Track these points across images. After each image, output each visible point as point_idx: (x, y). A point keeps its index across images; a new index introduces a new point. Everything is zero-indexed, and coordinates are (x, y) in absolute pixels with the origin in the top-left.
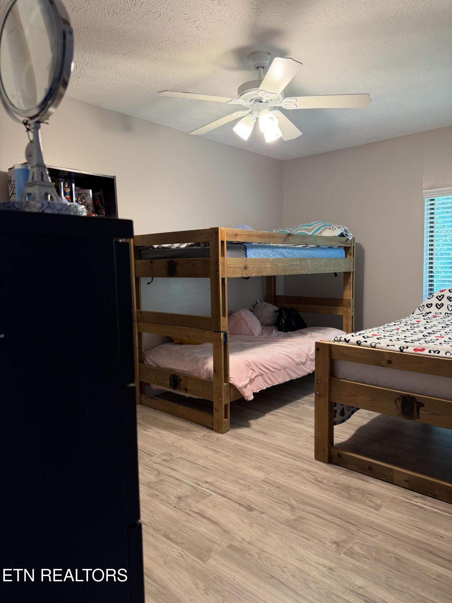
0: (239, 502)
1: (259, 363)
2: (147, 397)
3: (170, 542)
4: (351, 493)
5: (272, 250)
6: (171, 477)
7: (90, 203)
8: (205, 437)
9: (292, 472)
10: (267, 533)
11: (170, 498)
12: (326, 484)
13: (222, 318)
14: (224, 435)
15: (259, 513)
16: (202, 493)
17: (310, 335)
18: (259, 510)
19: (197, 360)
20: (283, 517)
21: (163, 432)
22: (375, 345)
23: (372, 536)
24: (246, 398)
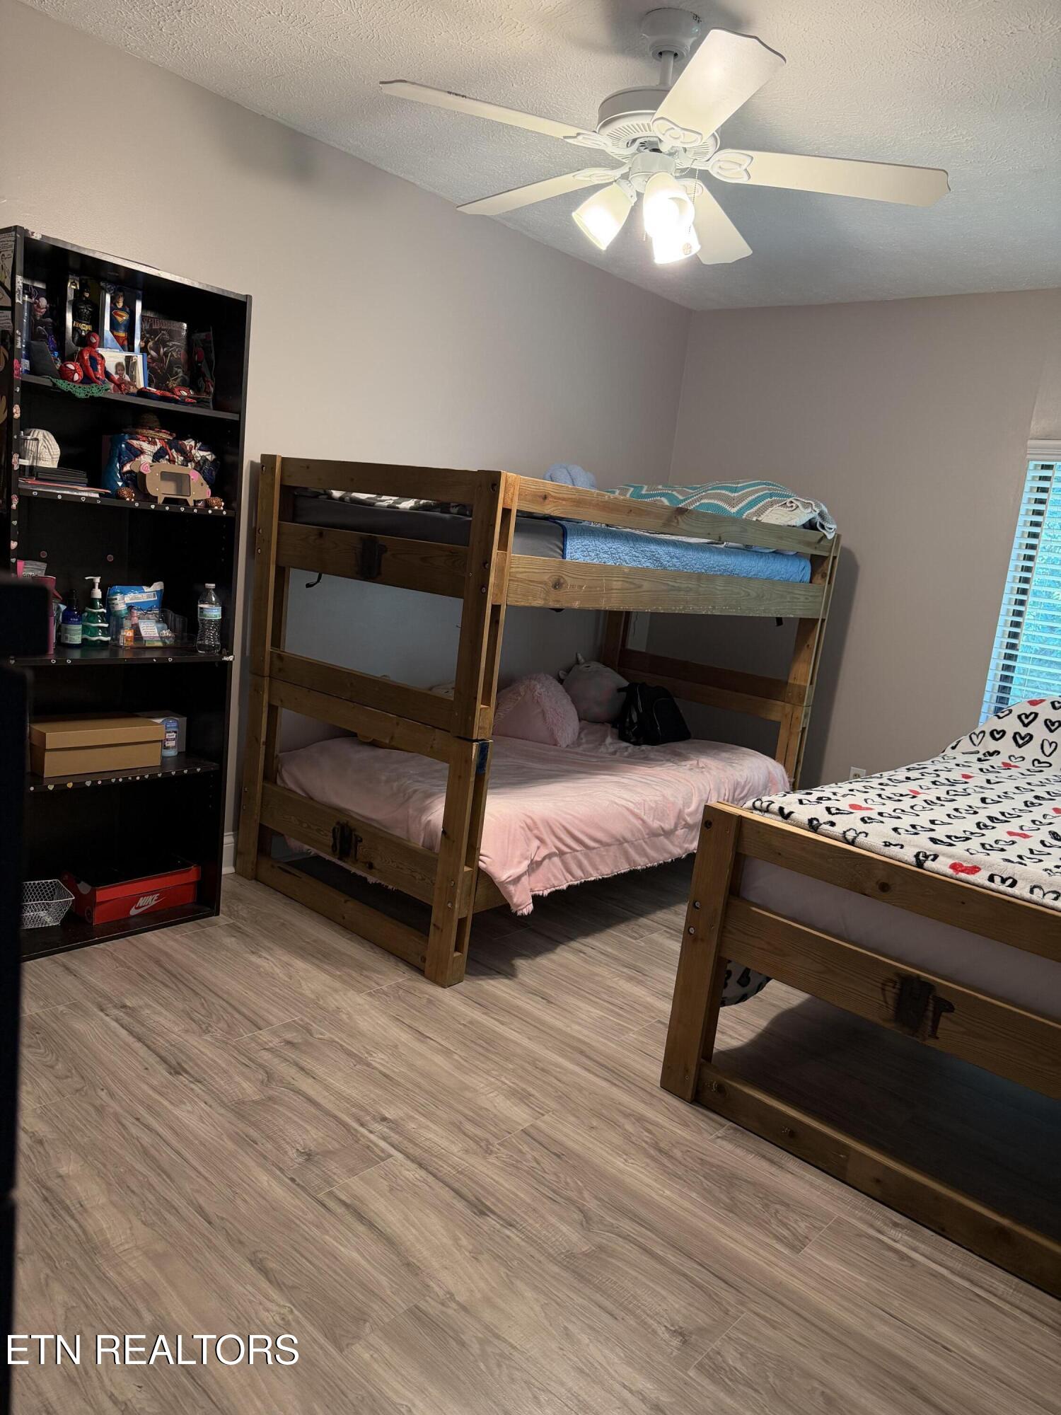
0: (456, 1185)
1: (558, 825)
2: (273, 866)
3: (264, 1284)
4: (737, 1193)
5: (632, 545)
6: (298, 1092)
7: (179, 359)
8: (401, 992)
9: (600, 1116)
10: (512, 1283)
11: (286, 1152)
12: (680, 1163)
13: (480, 706)
14: (447, 991)
15: (501, 1225)
16: (368, 1147)
17: (695, 762)
18: (503, 1215)
19: (406, 796)
20: (560, 1242)
21: (299, 964)
22: (855, 838)
23: (773, 1325)
24: (514, 909)
